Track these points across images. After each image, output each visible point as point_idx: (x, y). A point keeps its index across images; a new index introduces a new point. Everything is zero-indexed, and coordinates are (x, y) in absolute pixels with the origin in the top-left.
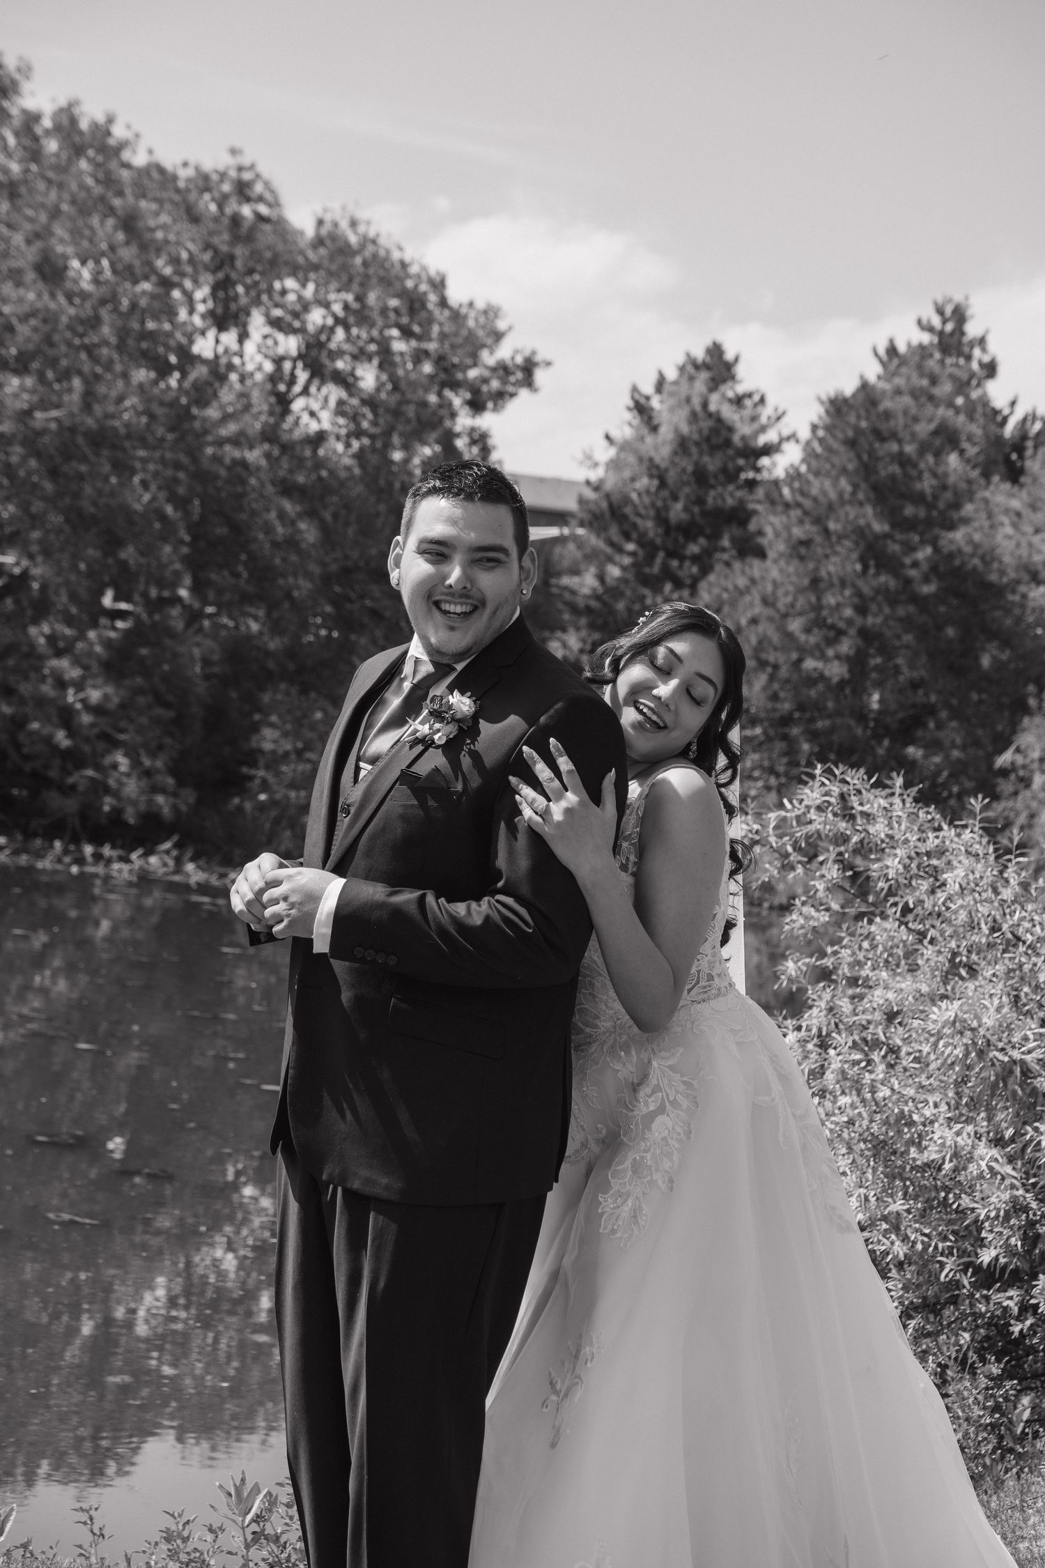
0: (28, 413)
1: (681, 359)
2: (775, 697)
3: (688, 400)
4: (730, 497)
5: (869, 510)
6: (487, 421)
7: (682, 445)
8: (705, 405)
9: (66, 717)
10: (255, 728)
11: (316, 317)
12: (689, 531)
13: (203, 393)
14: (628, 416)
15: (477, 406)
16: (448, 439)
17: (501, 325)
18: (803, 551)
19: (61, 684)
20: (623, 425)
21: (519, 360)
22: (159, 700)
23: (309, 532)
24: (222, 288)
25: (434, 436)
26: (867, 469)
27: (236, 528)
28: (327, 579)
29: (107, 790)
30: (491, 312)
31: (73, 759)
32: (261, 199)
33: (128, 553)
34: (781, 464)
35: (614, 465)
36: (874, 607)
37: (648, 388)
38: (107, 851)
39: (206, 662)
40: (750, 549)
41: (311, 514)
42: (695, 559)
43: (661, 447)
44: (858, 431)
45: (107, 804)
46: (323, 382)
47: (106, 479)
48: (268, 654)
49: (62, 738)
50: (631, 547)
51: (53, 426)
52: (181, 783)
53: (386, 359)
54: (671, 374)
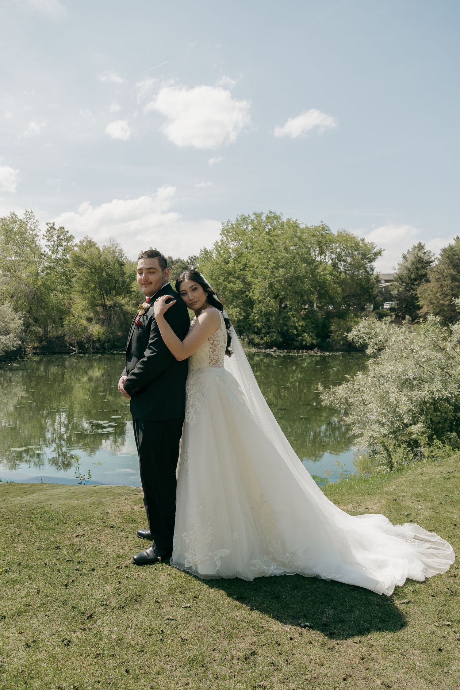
0: (284, 275)
1: (412, 247)
2: (435, 309)
3: (414, 254)
4: (423, 272)
5: (452, 270)
6: (372, 263)
7: (413, 263)
8: (417, 255)
9: (296, 328)
10: (330, 327)
11: (338, 250)
12: (415, 280)
13: (317, 267)
14: (402, 259)
15: (370, 262)
16: (365, 268)
17: (374, 246)
18: (439, 280)
19: (294, 322)
20: (401, 260)
21: (378, 251)
22: (313, 323)
23: (339, 290)
24: (320, 247)
25: (362, 268)
26: (451, 262)
27: (326, 291)
28: (344, 298)
29: (304, 340)
30: (372, 244)
31: (298, 335)
32: (327, 230)
33: (305, 298)
34: (433, 265)
35: (399, 269)
36: (454, 289)
37: (406, 253)
38: (304, 351)
39: (322, 316)
40: (428, 281)
41: (340, 286)
42: (417, 285)
43: (409, 264)
44: (449, 255)
45: (304, 343)
46: (340, 262)
47: (299, 285)
48: (334, 313)
49: (295, 332)
50: (404, 284)
51: (289, 277)
52: (317, 338)
53: (352, 256)
54: (411, 250)
